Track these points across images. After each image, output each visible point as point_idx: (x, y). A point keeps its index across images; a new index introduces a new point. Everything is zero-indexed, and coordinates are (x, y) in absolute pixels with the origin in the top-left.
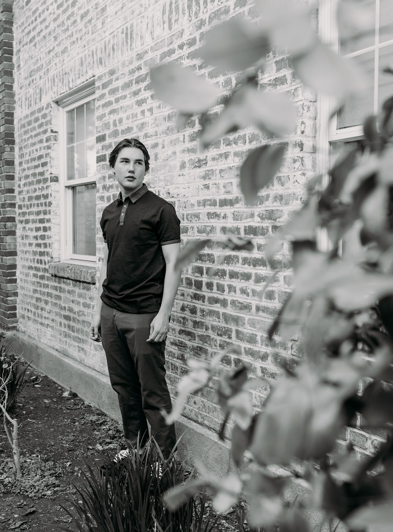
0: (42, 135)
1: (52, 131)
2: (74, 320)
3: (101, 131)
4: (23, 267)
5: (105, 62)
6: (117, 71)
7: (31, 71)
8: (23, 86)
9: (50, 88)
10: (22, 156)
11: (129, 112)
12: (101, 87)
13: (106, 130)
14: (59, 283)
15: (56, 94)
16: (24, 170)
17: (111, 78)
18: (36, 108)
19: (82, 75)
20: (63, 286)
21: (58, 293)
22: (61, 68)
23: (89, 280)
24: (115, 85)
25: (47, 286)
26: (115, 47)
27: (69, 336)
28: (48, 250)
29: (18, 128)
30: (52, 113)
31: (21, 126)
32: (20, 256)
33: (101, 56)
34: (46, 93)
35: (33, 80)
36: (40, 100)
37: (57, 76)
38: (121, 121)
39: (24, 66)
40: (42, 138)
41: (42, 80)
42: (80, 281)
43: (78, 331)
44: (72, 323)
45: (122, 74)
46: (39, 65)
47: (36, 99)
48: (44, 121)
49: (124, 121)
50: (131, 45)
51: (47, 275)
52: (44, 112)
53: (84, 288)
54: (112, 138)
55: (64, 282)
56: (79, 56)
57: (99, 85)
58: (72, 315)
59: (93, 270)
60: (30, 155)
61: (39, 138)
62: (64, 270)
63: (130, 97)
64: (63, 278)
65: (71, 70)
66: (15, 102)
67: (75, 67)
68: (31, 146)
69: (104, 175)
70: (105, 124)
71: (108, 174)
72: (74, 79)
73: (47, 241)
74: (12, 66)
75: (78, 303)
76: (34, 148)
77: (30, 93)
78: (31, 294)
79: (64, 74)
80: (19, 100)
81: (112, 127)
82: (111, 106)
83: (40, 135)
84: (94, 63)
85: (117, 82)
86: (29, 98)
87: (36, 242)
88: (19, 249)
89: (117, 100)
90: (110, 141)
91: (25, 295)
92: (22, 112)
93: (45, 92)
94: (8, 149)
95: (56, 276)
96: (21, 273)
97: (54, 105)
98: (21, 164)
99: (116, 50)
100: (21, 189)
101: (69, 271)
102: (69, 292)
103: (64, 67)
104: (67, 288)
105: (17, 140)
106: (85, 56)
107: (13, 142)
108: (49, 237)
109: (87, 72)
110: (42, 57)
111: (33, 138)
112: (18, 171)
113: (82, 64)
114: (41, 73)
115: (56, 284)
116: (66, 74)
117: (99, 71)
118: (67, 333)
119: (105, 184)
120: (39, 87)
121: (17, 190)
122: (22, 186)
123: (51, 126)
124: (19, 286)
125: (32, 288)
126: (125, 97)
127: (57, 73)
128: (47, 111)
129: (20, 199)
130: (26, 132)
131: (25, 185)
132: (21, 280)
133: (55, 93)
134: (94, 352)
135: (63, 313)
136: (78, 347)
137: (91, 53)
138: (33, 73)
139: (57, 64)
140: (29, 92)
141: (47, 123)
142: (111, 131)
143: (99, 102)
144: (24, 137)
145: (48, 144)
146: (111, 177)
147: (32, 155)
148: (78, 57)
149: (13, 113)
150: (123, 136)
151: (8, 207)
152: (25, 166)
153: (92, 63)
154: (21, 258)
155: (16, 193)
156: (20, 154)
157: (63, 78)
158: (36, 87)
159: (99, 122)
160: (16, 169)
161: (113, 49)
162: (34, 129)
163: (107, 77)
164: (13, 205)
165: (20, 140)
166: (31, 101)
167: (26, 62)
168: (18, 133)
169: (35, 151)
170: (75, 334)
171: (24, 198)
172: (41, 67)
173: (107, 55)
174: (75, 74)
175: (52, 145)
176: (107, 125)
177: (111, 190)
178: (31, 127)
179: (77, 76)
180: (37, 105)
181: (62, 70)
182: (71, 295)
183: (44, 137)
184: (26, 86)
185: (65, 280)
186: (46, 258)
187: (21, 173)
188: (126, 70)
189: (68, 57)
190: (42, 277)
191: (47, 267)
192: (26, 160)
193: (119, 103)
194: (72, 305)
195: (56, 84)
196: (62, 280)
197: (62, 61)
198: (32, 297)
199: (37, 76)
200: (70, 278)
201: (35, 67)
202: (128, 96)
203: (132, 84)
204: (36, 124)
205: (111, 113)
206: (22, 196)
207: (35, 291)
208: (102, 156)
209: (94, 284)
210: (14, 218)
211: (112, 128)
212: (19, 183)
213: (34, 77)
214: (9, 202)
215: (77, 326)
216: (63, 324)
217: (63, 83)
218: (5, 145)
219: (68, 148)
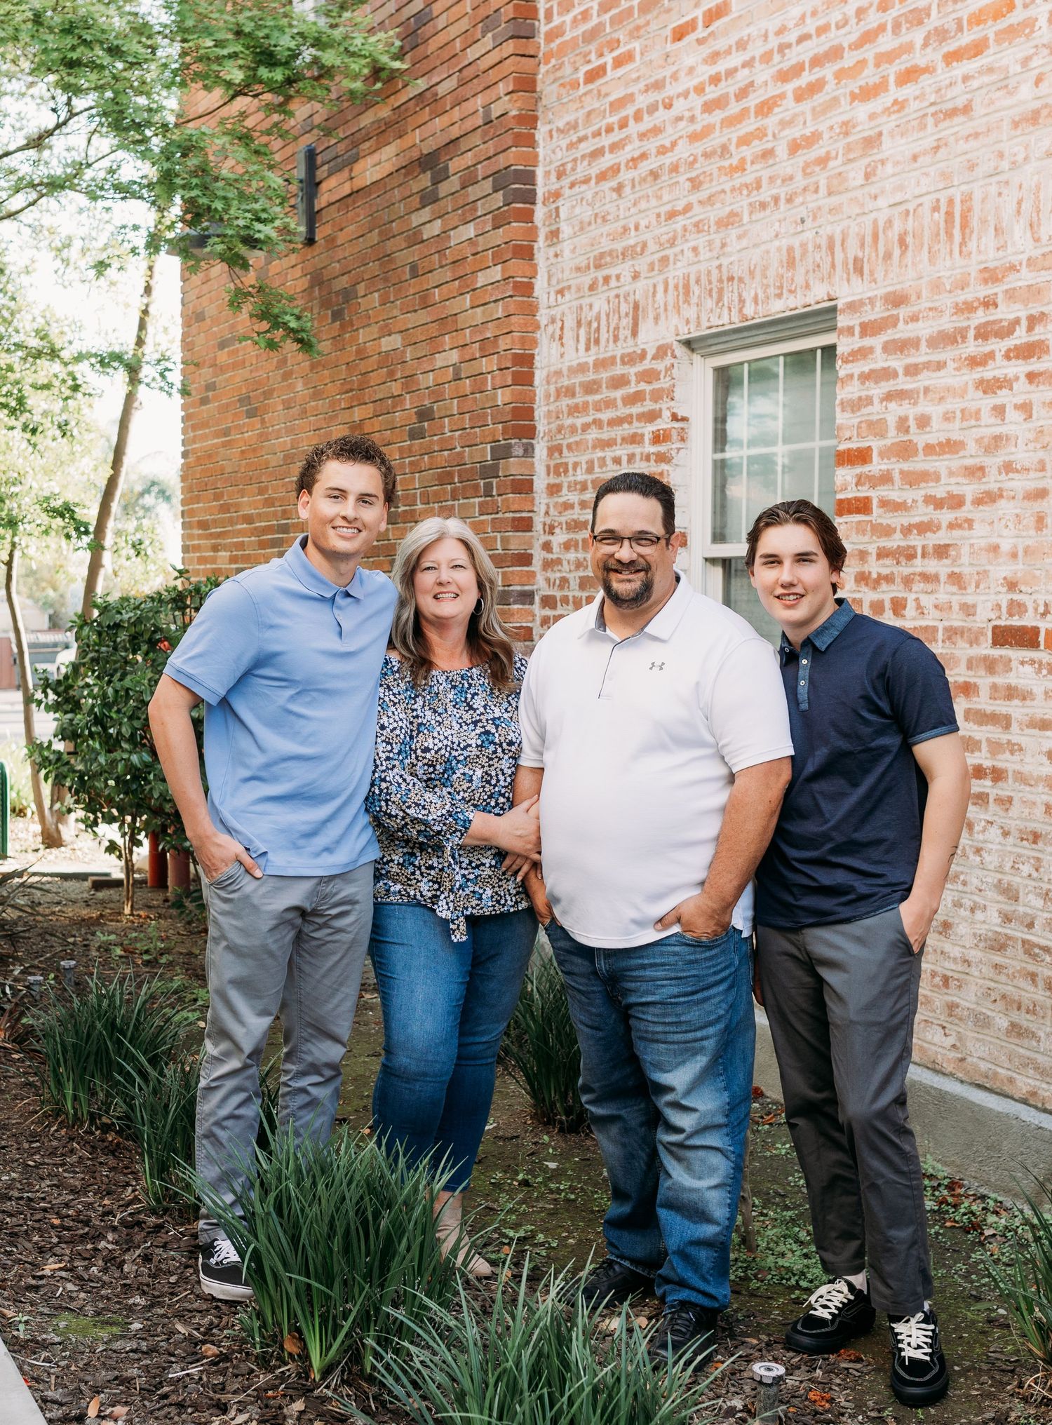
0: (636, 424)
1: (675, 418)
3: (855, 439)
5: (872, 273)
6: (914, 298)
7: (602, 255)
8: (569, 287)
9: (670, 308)
10: (559, 469)
11: (953, 404)
12: (857, 330)
13: (871, 437)
15: (692, 326)
16: (568, 506)
17: (895, 312)
18: (619, 351)
19: (791, 291)
22: (717, 263)
24: (903, 331)
26: (909, 239)
29: (548, 396)
30: (675, 371)
31: (558, 391)
33: (860, 255)
34: (656, 319)
35: (607, 280)
36: (635, 333)
37: (698, 281)
38: (923, 422)
39: (575, 235)
40: (640, 431)
41: (641, 285)
45: (931, 309)
46: (632, 242)
47: (617, 328)
48: (643, 386)
49: (935, 424)
50: (963, 243)
52: (647, 364)
54: (893, 460)
56: (784, 243)
57: (851, 324)
60: (590, 470)
61: (626, 430)
63: (958, 369)
65: (752, 273)
66: (538, 327)
67: (765, 268)
68: (594, 447)
69: (861, 547)
70: (871, 424)
71: (876, 545)
72: (761, 296)
74: (532, 234)
76: (609, 454)
77: (596, 309)
79: (725, 278)
80: (553, 321)
81: (892, 432)
82: (892, 382)
83: (630, 423)
84: (833, 266)
85: (911, 326)
86: (590, 323)
89: (912, 370)
90: (884, 467)
92: (562, 355)
93: (651, 315)
94: (519, 451)
97: (680, 351)
98: (554, 490)
99: (910, 248)
100: (550, 556)
103: (725, 261)
105: (542, 426)
106: (803, 245)
107: (530, 432)
109: (807, 286)
110: (643, 223)
111: (605, 428)
112: (543, 509)
113: (791, 263)
114: (641, 264)
116: (731, 279)
117: (846, 292)
119: (866, 568)
120: (631, 299)
121: (538, 555)
122: (556, 548)
123: (672, 403)
126: (940, 366)
127: (699, 272)
128: (660, 366)
129: (548, 580)
130: (574, 410)
131: (567, 546)
133: (688, 322)
137: (824, 243)
138: (608, 259)
139: (701, 249)
140: (591, 306)
141: (657, 396)
142: (888, 442)
143: (850, 365)
144: (568, 422)
145: (662, 448)
146: (887, 556)
147: (597, 469)
148: (777, 243)
149: (532, 356)
150: (929, 458)
151: (515, 603)
152: (568, 496)
153: (826, 267)
155: (537, 565)
156: (552, 463)
157: (721, 291)
158: (617, 296)
159: (847, 415)
160: (537, 502)
161: (902, 242)
162: (610, 404)
163: (877, 309)
164: (527, 597)
165: (553, 426)
166: (598, 329)
167: (582, 229)
168: (545, 409)
169: (609, 462)
171: (564, 582)
172: (639, 249)
173: (881, 255)
174: (768, 286)
175: (674, 453)
176: (877, 428)
177: (884, 586)
178: (597, 397)
179: (772, 291)
180: (619, 344)
181: (720, 267)
183: (648, 430)
184: (579, 289)
187: (552, 511)
188: (946, 301)
189: (739, 237)
192: (576, 483)
193: (920, 377)
195: (694, 300)
197: (718, 243)
199: (625, 269)
201: (619, 246)
202: (951, 365)
203: (964, 338)
204: (618, 394)
205: (889, 397)
206: (558, 575)
208: (857, 499)
210: (530, 630)
211: (893, 436)
212: (544, 538)
213: (612, 272)
214: (518, 588)
217: (720, 299)
218: (513, 441)
219: (715, 462)
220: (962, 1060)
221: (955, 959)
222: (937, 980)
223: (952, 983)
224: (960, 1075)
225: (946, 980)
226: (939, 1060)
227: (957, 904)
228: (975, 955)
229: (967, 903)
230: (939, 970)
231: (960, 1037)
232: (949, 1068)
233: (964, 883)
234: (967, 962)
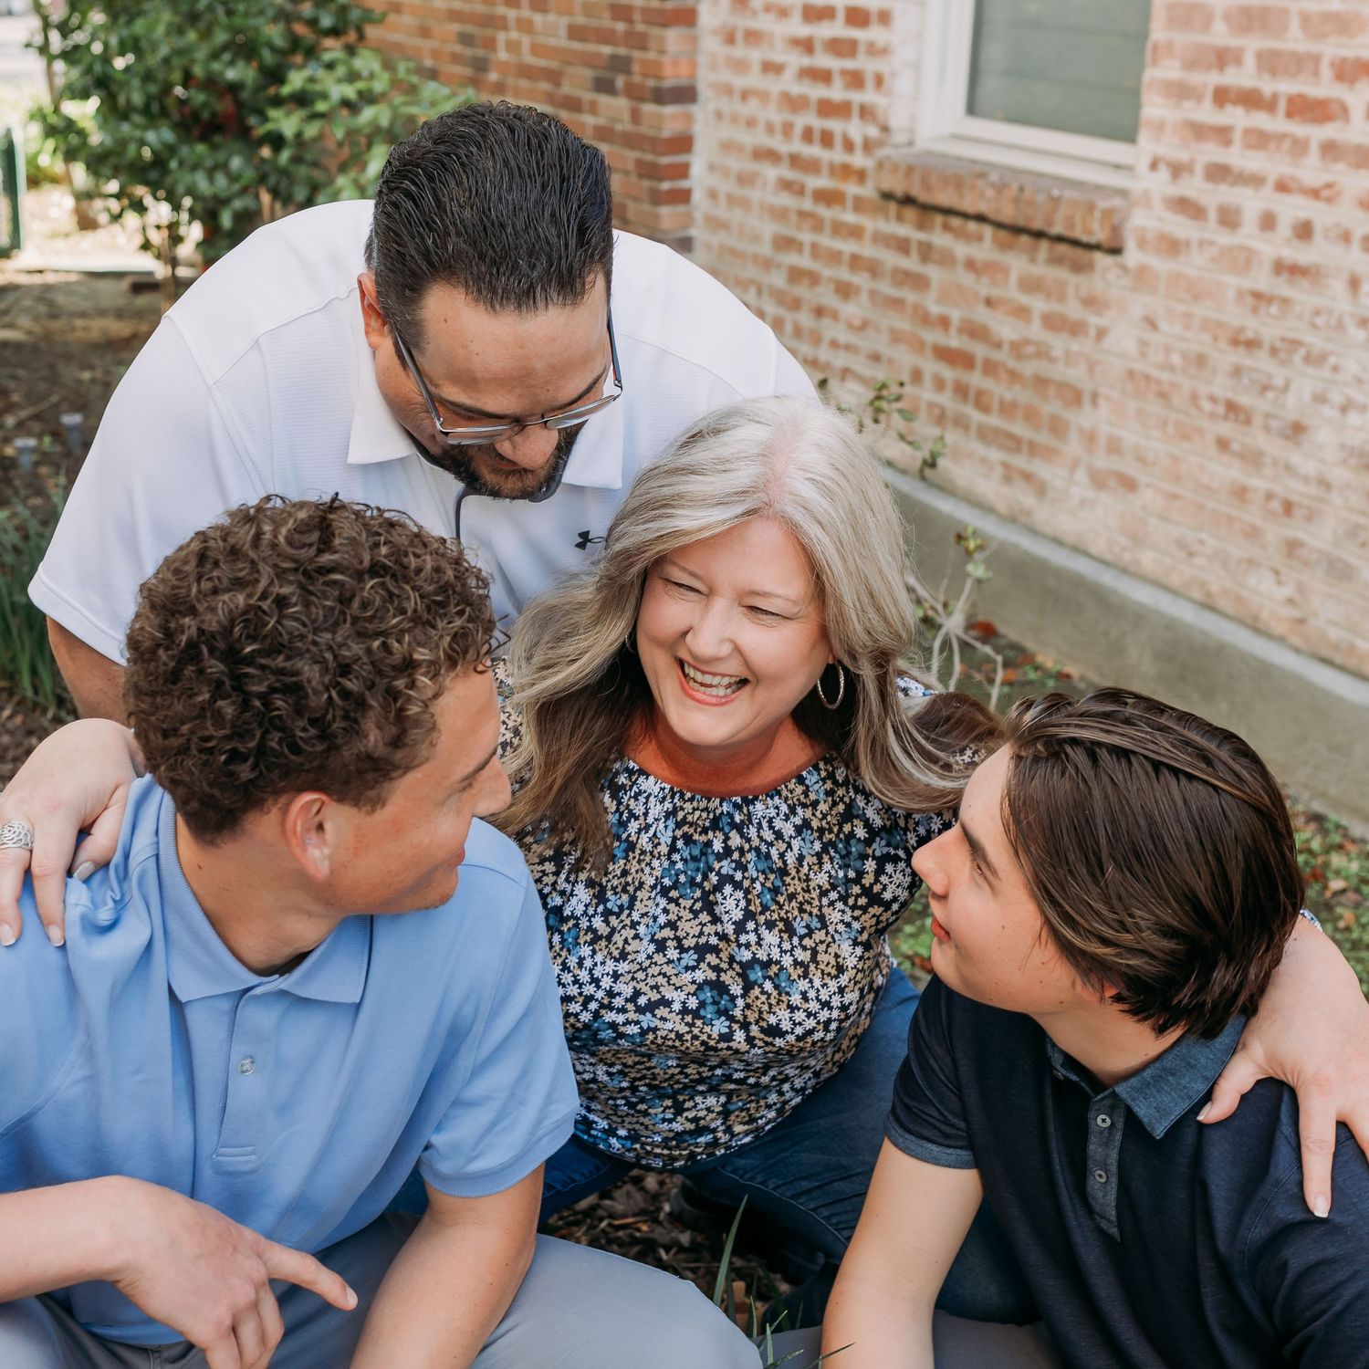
2: (990, 368)
4: (728, 146)
14: (921, 226)
20: (940, 239)
21: (911, 263)
23: (1099, 234)
25: (855, 233)
27: (961, 423)
28: (868, 96)
32: (712, 106)
42: (1039, 235)
43: (1007, 409)
44: (976, 380)
51: (852, 189)
53: (1055, 260)
55: (946, 227)
58: (980, 351)
59: (1116, 202)
62: (958, 184)
64: (948, 211)
73: (862, 63)
75: (1022, 312)
78: (766, 249)
87: (806, 61)
88: (705, 81)
91: (734, 252)
95: (908, 201)
96: (712, 168)
101: (990, 193)
102: (971, 265)
104: (961, 250)
108: (874, 51)
115: (904, 230)
118: (949, 413)
124: (698, 216)
125: (768, 229)
132: (713, 195)
134: (1090, 493)
135: (932, 336)
136: (1006, 466)
154: (719, 115)
170: (994, 420)
182: (985, 280)
185: (955, 222)
186: (856, 129)
190: (829, 197)
191: (858, 160)
194: (982, 315)
196: (939, 219)
198: (767, 264)
200: (992, 215)
207: (784, 243)
209: (1116, 251)
215: (999, 390)
216: (927, 377)
220: (1302, 621)
221: (1306, 479)
222: (1275, 505)
223: (1299, 513)
224: (1295, 640)
225: (1288, 507)
226: (1265, 615)
227: (1320, 399)
228: (1339, 474)
229: (1336, 397)
230: (1278, 489)
231: (1301, 589)
232: (1279, 629)
233: (1335, 369)
234: (1325, 484)
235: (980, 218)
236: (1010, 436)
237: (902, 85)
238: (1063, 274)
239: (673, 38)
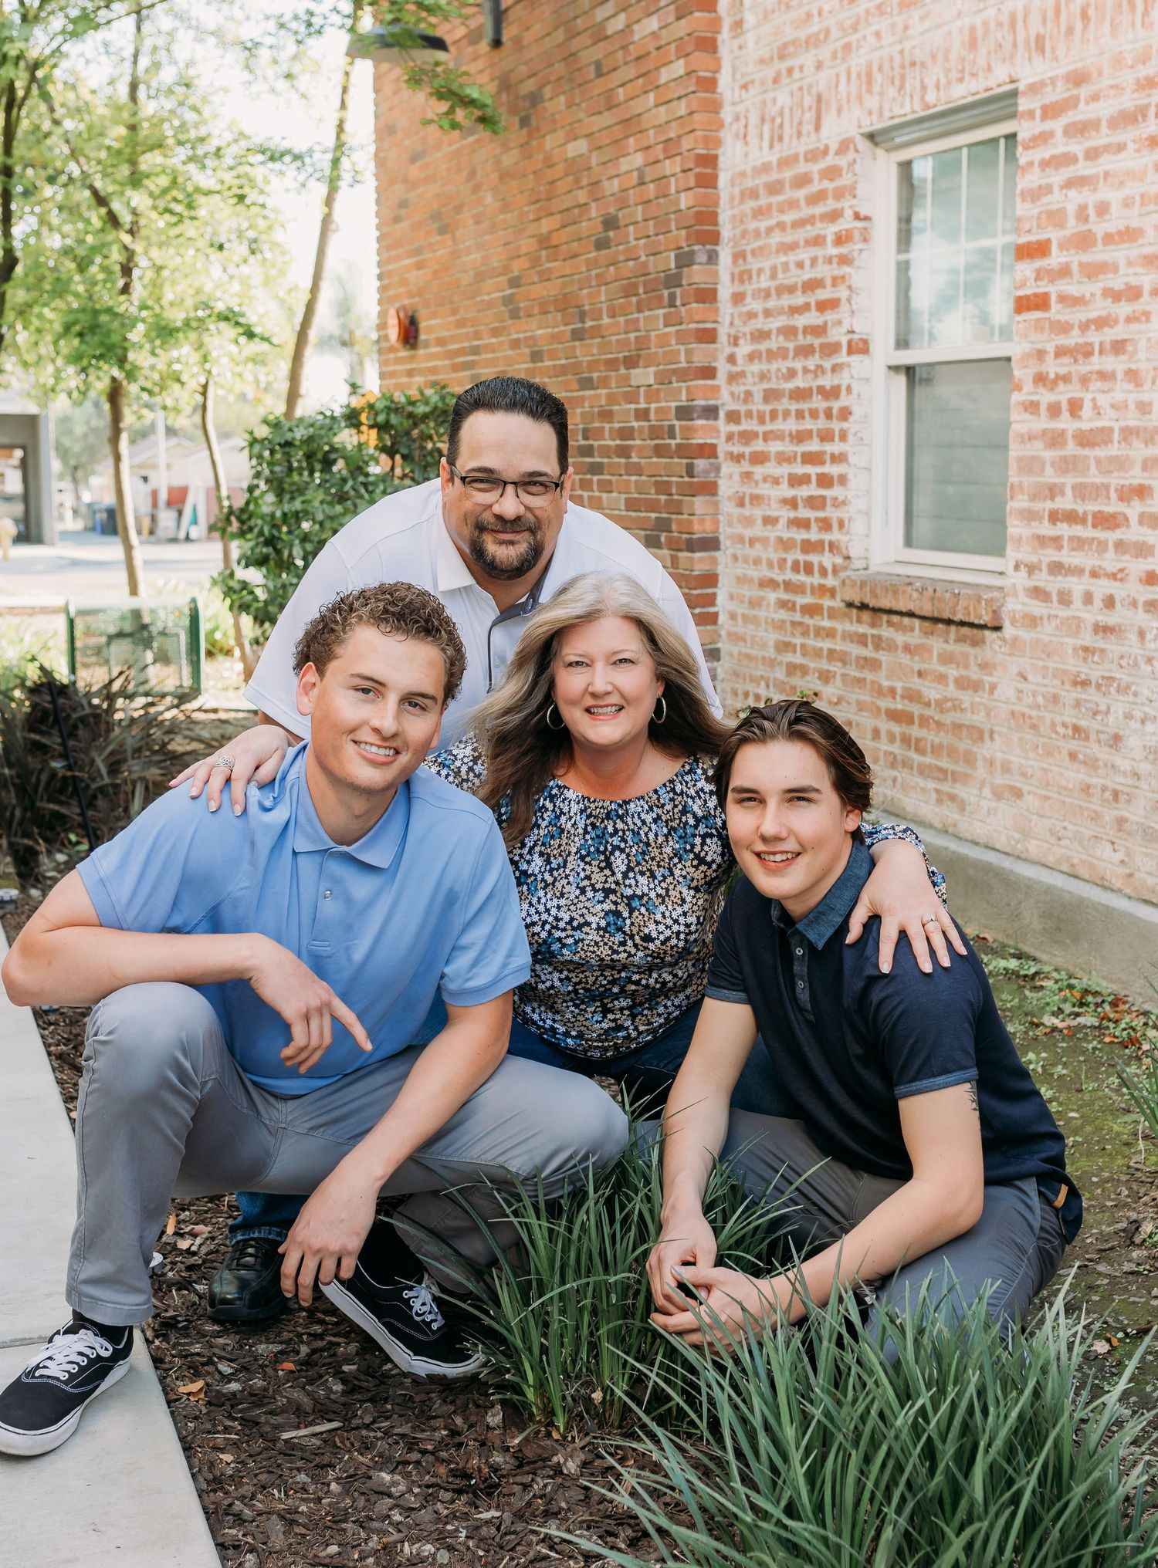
0: (818, 225)
1: (857, 216)
2: (924, 721)
3: (1034, 230)
4: (742, 580)
5: (1053, 50)
6: (1095, 75)
7: (785, 45)
8: (752, 82)
9: (853, 98)
10: (743, 276)
11: (1133, 189)
12: (1038, 113)
13: (1050, 228)
14: (873, 625)
15: (875, 117)
16: (752, 315)
17: (1075, 92)
18: (802, 147)
19: (973, 75)
20: (886, 632)
21: (868, 652)
22: (899, 48)
23: (986, 618)
24: (1084, 112)
25: (830, 634)
26: (1091, 12)
27: (907, 764)
28: (835, 536)
29: (732, 199)
30: (857, 167)
31: (743, 194)
32: (729, 552)
33: (1042, 31)
34: (839, 111)
35: (790, 71)
36: (817, 128)
37: (880, 68)
38: (1103, 209)
39: (759, 25)
40: (822, 233)
41: (825, 75)
42: (949, 622)
43: (937, 750)
44: (915, 731)
45: (1112, 87)
46: (815, 29)
47: (800, 123)
48: (827, 184)
49: (1115, 210)
50: (1146, 13)
51: (827, 602)
52: (830, 160)
53: (960, 640)
54: (1073, 251)
55: (890, 624)
56: (966, 22)
57: (1032, 106)
58: (916, 709)
59: (996, 594)
60: (773, 276)
61: (809, 231)
62: (895, 591)
63: (1138, 151)
64: (890, 612)
65: (934, 57)
66: (721, 125)
67: (947, 51)
68: (778, 251)
69: (1039, 346)
70: (1050, 214)
71: (1053, 344)
72: (943, 81)
73: (830, 513)
74: (716, 24)
75: (942, 678)
76: (792, 258)
77: (779, 103)
78: (771, 653)
79: (907, 64)
80: (737, 118)
81: (1071, 222)
82: (1072, 168)
83: (813, 224)
84: (1015, 45)
85: (1092, 106)
86: (773, 120)
87: (792, 514)
88: (725, 533)
89: (1092, 154)
90: (1063, 260)
91: (748, 656)
92: (746, 155)
93: (834, 107)
94: (702, 258)
95: (864, 607)
96: (731, 597)
97: (863, 145)
98: (738, 298)
99: (1092, 23)
100: (735, 369)
101: (915, 595)
102: (907, 648)
103: (907, 45)
104: (900, 638)
105: (726, 231)
106: (985, 24)
107: (714, 238)
108: (838, 503)
109: (989, 68)
110: (826, 8)
111: (789, 230)
112: (728, 319)
113: (973, 44)
114: (824, 53)
115: (862, 629)
116: (913, 64)
117: (1028, 71)
118: (899, 758)
119: (1044, 369)
120: (814, 91)
121: (723, 369)
122: (740, 360)
123: (854, 202)
124: (724, 633)
125: (772, 637)
126: (1120, 148)
127: (881, 58)
128: (843, 162)
129: (732, 394)
130: (758, 213)
131: (751, 357)
132: (733, 617)
133: (870, 113)
134: (993, 804)
135: (885, 703)
136: (937, 791)
137: (1005, 19)
138: (791, 49)
139: (884, 34)
140: (774, 100)
141: (839, 194)
142: (1067, 233)
143: (1030, 152)
144: (752, 225)
145: (843, 250)
146: (1065, 354)
147: (780, 275)
148: (959, 23)
149: (716, 157)
150: (1109, 248)
151: (699, 418)
152: (754, 305)
153: (1008, 46)
154: (735, 558)
155: (721, 378)
156: (737, 271)
157: (903, 78)
158: (801, 89)
159: (1027, 205)
160: (721, 312)
161: (1084, 16)
162: (793, 204)
163: (1058, 90)
164: (711, 412)
165: (738, 231)
166: (781, 126)
167: (766, 17)
168: (729, 213)
169: (792, 266)
170: (928, 760)
171: (748, 394)
172: (822, 37)
173: (1063, 28)
174: (949, 70)
175: (855, 254)
176: (1056, 218)
177: (1061, 387)
178: (780, 198)
179: (954, 75)
180: (804, 139)
181: (901, 52)
182: (917, 658)
183: (830, 230)
184: (763, 83)
185: (895, 619)
186: (828, 560)
187: (737, 322)
188: (1128, 78)
189: (922, 18)
190: (811, 610)
191: (830, 581)
192: (760, 290)
193: (1101, 161)
194: (916, 683)
195: (876, 88)
196: (885, 617)
197: (900, 27)
198: (772, 663)
199: (807, 59)
200: (918, 612)
201: (802, 34)
202: (1131, 146)
203: (1145, 116)
204: (801, 194)
205: (1069, 184)
206: (743, 388)
207: (784, 647)
208: (1036, 295)
209: (997, 628)
210: (714, 447)
211: (1072, 226)
212: (728, 350)
213: (795, 62)
214: (702, 403)
215: (930, 736)
216: (883, 734)
217: (902, 87)
218: (696, 248)
219: (899, 263)
220: (1130, 875)
221: (1125, 773)
222: (1108, 794)
223: (1122, 798)
224: (1128, 891)
225: (1116, 794)
226: (1108, 876)
227: (1128, 716)
228: (1144, 767)
229: (1138, 714)
230: (1109, 784)
231: (1129, 853)
232: (1117, 884)
233: (1135, 694)
234: (1137, 775)
235: (911, 614)
236: (940, 769)
237: (858, 526)
238: (965, 648)
239: (699, 503)
